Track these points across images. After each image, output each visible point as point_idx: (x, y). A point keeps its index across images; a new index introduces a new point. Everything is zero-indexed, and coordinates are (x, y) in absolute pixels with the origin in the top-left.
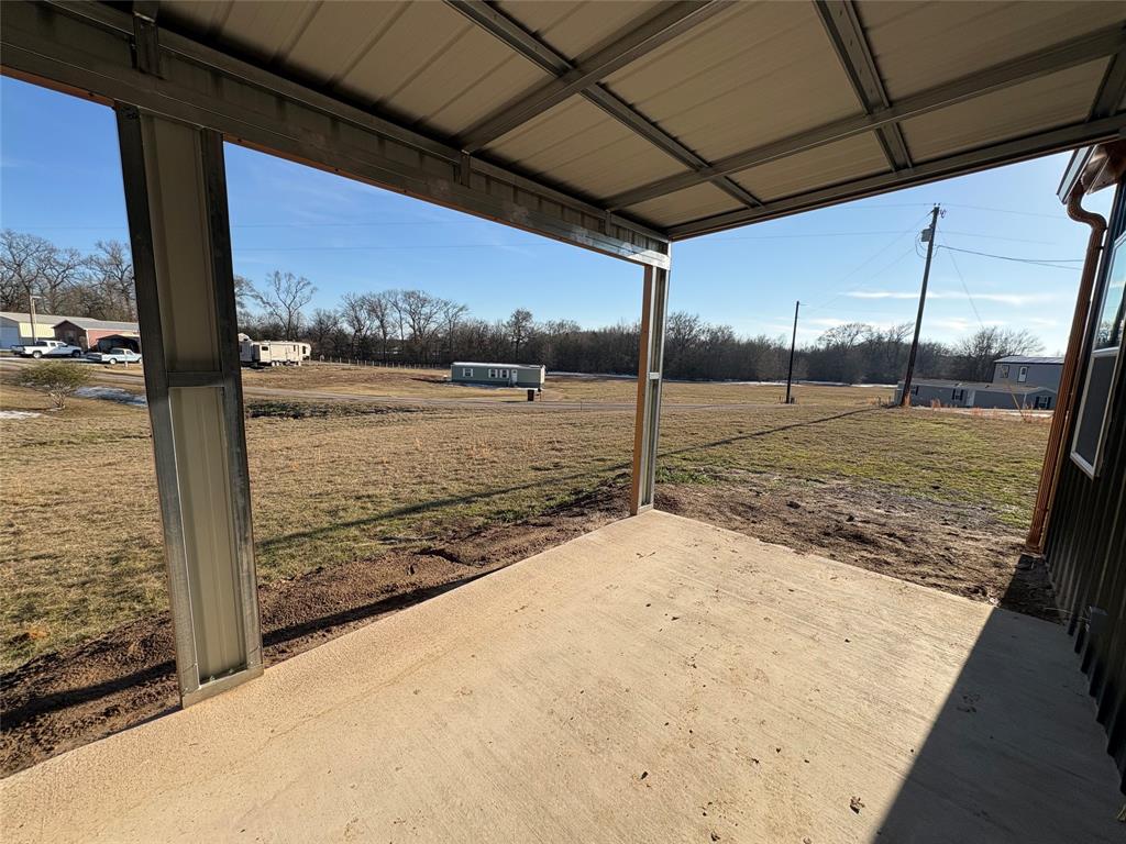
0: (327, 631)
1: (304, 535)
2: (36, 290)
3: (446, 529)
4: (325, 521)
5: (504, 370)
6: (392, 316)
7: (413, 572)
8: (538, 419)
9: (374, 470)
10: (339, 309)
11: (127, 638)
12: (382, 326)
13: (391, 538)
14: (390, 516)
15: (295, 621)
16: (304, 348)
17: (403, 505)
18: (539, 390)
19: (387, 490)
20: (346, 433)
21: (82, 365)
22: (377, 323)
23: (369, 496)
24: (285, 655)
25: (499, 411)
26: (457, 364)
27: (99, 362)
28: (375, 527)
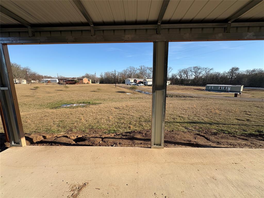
0: (175, 145)
1: (168, 122)
2: (132, 75)
3: (203, 130)
4: (172, 120)
5: (225, 87)
6: (190, 73)
7: (195, 139)
8: (239, 103)
9: (183, 111)
10: (177, 73)
11: (143, 132)
12: (187, 76)
13: (188, 128)
14: (187, 123)
15: (169, 140)
16: (169, 82)
17: (190, 121)
18: (240, 94)
19: (186, 116)
20: (176, 101)
21: (136, 86)
22: (186, 75)
23: (182, 117)
24: (167, 146)
25: (222, 99)
26: (208, 85)
27: (138, 86)
28: (183, 124)
